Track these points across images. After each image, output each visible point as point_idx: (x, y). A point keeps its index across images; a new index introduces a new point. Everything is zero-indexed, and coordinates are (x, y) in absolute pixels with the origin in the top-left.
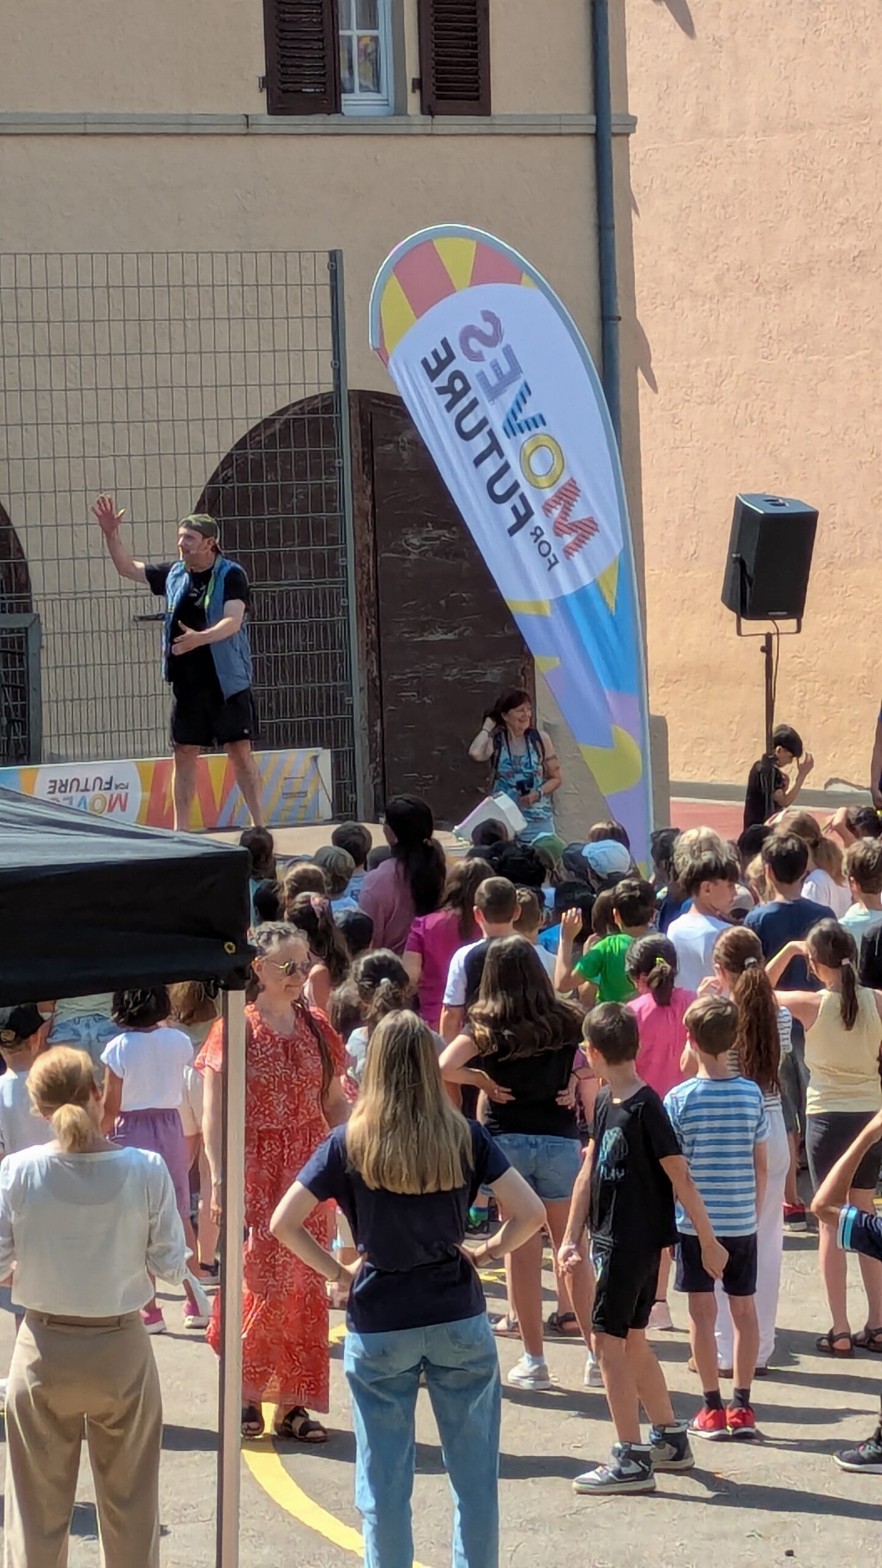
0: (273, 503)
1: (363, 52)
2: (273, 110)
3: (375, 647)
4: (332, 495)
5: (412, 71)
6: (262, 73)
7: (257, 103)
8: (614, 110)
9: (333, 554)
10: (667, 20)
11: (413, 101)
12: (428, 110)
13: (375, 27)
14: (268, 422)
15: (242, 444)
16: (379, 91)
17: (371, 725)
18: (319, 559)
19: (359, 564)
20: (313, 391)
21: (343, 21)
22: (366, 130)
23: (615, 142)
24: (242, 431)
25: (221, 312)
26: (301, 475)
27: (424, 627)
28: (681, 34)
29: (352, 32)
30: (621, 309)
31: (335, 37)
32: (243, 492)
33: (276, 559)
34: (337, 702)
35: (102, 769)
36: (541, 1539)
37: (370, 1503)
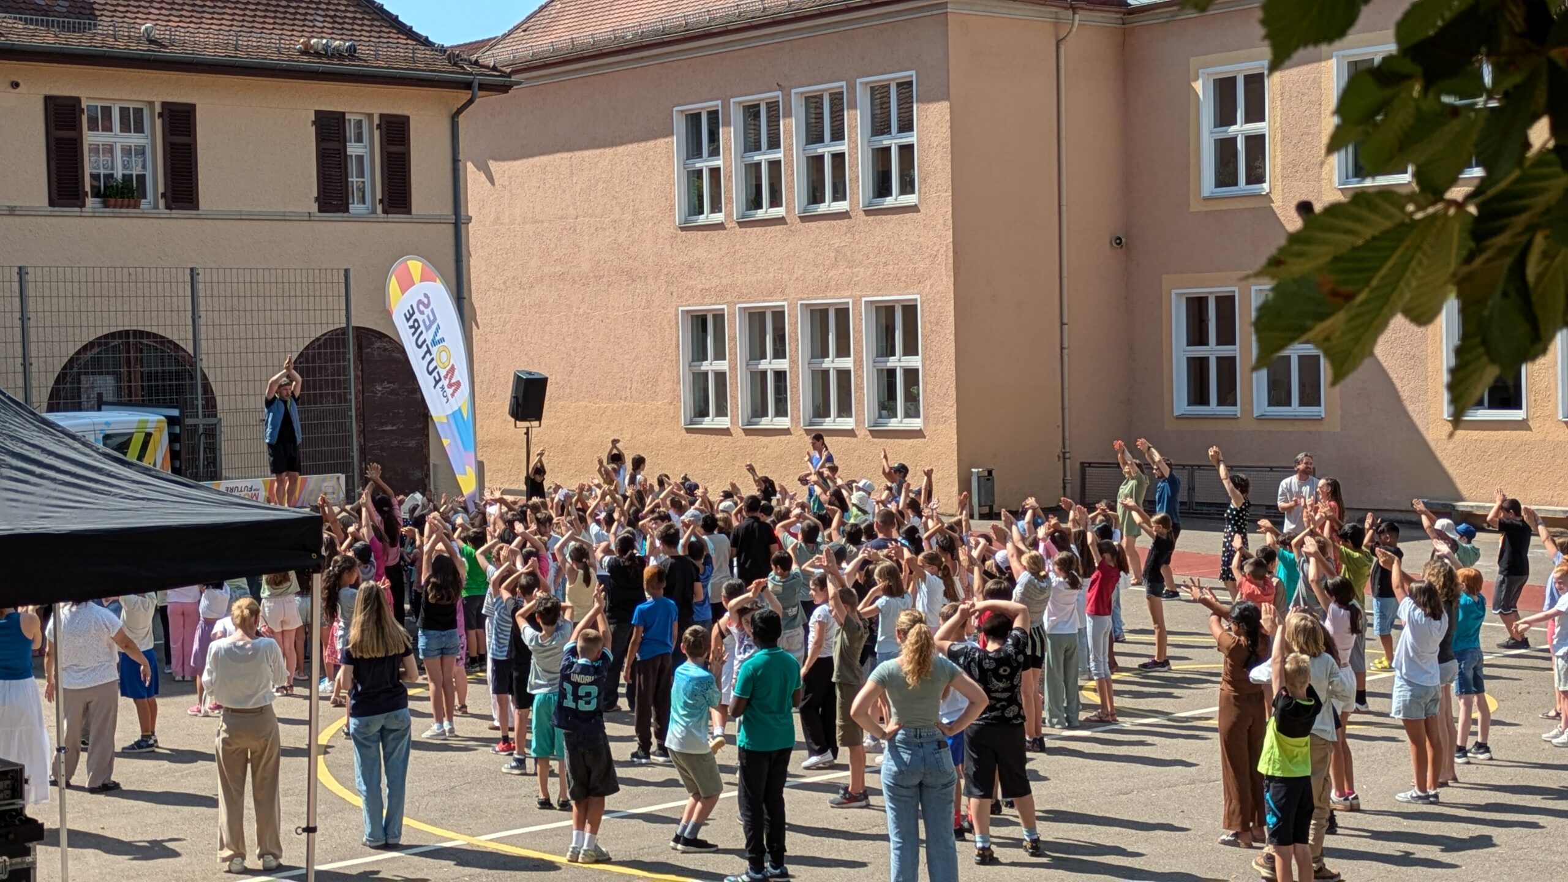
0: (320, 373)
1: (359, 189)
2: (320, 211)
3: (362, 432)
4: (345, 370)
5: (379, 196)
6: (316, 195)
7: (314, 207)
8: (463, 213)
9: (345, 393)
10: (483, 177)
11: (379, 208)
12: (385, 212)
13: (363, 177)
14: (318, 339)
15: (307, 348)
16: (364, 203)
17: (361, 464)
18: (340, 395)
19: (356, 398)
20: (337, 326)
21: (350, 174)
22: (358, 219)
23: (463, 226)
24: (307, 343)
25: (299, 293)
26: (332, 361)
27: (383, 424)
28: (488, 184)
29: (354, 179)
30: (466, 295)
31: (347, 181)
32: (308, 368)
33: (321, 395)
34: (347, 455)
35: (248, 483)
36: (438, 800)
37: (364, 788)
